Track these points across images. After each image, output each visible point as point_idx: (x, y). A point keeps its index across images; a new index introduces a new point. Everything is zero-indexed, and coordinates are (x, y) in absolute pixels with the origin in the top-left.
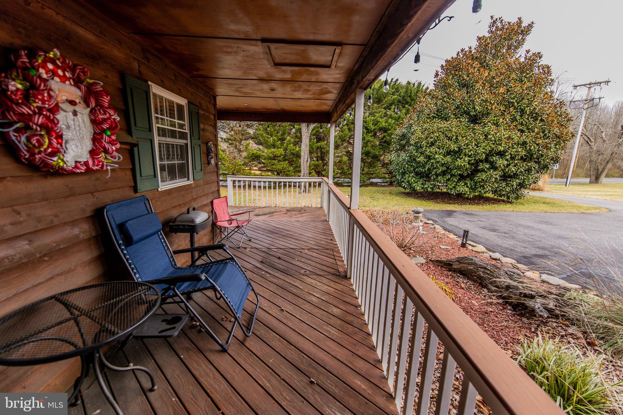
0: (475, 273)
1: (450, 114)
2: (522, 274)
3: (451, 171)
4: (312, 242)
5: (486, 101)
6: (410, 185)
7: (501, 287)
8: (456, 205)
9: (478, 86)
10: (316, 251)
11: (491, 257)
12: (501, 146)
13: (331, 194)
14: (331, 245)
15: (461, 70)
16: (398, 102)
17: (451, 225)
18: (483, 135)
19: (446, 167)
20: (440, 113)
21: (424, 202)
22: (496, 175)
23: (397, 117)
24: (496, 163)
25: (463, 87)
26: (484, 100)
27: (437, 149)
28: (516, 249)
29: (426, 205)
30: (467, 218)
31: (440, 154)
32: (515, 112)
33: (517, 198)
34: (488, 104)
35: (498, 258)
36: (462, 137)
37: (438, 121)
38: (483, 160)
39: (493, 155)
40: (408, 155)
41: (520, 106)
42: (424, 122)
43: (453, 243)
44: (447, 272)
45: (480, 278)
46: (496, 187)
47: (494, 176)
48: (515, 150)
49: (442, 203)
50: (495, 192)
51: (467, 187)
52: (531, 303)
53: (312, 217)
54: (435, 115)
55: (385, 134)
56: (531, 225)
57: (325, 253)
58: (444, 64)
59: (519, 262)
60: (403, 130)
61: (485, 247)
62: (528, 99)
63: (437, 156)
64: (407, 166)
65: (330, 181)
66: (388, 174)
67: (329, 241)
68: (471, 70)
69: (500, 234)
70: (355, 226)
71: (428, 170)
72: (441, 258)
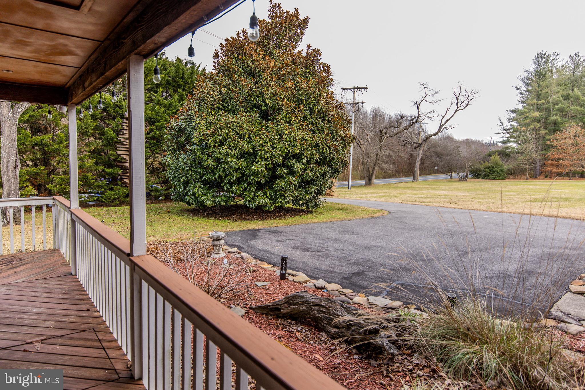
0: (309, 314)
1: (238, 107)
2: (350, 301)
3: (247, 177)
4: (47, 324)
5: (276, 95)
6: (196, 198)
7: (341, 326)
8: (257, 222)
9: (265, 76)
10: (60, 341)
11: (315, 285)
12: (297, 148)
13: (78, 225)
14: (90, 320)
15: (244, 54)
16: (167, 84)
17: (261, 250)
18: (277, 134)
19: (241, 173)
20: (226, 103)
21: (217, 221)
22: (295, 181)
23: (168, 104)
24: (293, 167)
25: (249, 75)
26: (273, 94)
27: (228, 150)
28: (335, 270)
29: (222, 226)
30: (275, 237)
31: (232, 157)
32: (305, 110)
33: (317, 206)
34: (279, 98)
35: (323, 286)
36: (256, 136)
37: (225, 114)
38: (280, 164)
39: (289, 158)
40: (190, 157)
41: (309, 104)
42: (208, 114)
43: (270, 276)
44: (274, 321)
45: (316, 319)
46: (296, 196)
47: (293, 183)
48: (309, 152)
49: (239, 220)
50: (295, 201)
51: (267, 197)
52: (378, 340)
53: (39, 270)
54: (220, 106)
55: (153, 127)
56: (337, 237)
57: (80, 339)
58: (224, 43)
59: (344, 287)
60: (180, 123)
61: (305, 273)
62: (315, 97)
63: (229, 159)
64: (190, 172)
65: (75, 204)
66: (161, 184)
67: (84, 314)
68: (256, 57)
69: (314, 253)
70: (145, 285)
71: (219, 177)
72: (263, 302)
